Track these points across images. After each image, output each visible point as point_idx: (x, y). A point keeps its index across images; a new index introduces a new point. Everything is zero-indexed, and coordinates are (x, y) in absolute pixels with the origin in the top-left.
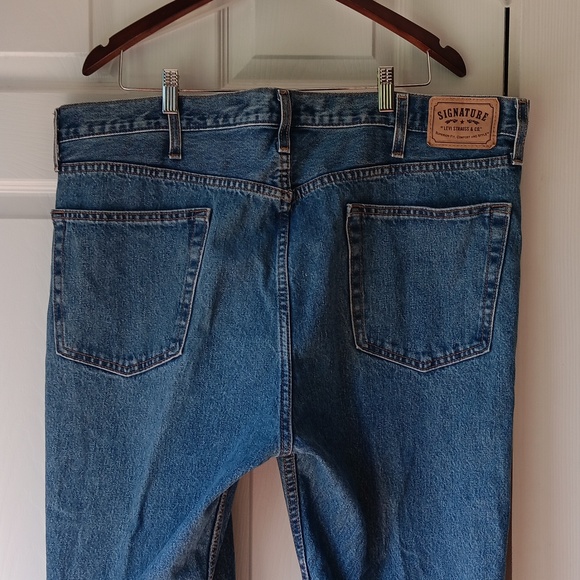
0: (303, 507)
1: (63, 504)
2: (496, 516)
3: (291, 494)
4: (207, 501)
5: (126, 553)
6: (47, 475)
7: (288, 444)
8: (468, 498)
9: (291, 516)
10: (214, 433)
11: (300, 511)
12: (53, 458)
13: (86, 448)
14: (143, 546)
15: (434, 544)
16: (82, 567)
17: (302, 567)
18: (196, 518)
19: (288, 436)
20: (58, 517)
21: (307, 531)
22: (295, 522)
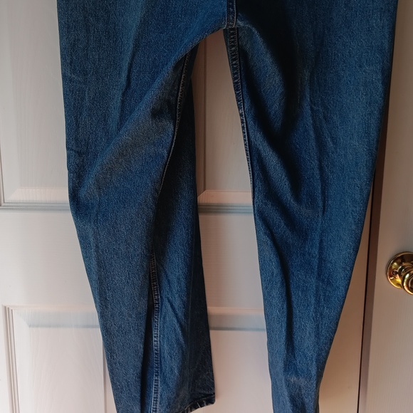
0: (242, 72)
1: (74, 71)
2: (380, 76)
3: (234, 63)
4: (175, 60)
5: (119, 104)
6: (61, 51)
7: (233, 18)
8: (360, 66)
9: (234, 79)
10: (179, 17)
11: (241, 74)
12: (65, 38)
13: (88, 30)
14: (131, 100)
15: (334, 102)
16: (90, 115)
17: (241, 115)
18: (167, 72)
19: (233, 13)
20: (71, 81)
21: (245, 89)
22: (237, 83)
